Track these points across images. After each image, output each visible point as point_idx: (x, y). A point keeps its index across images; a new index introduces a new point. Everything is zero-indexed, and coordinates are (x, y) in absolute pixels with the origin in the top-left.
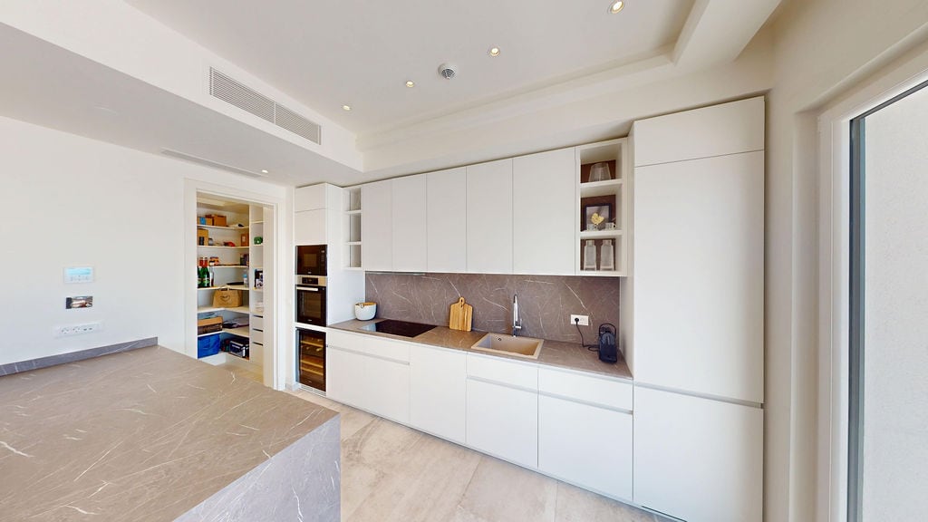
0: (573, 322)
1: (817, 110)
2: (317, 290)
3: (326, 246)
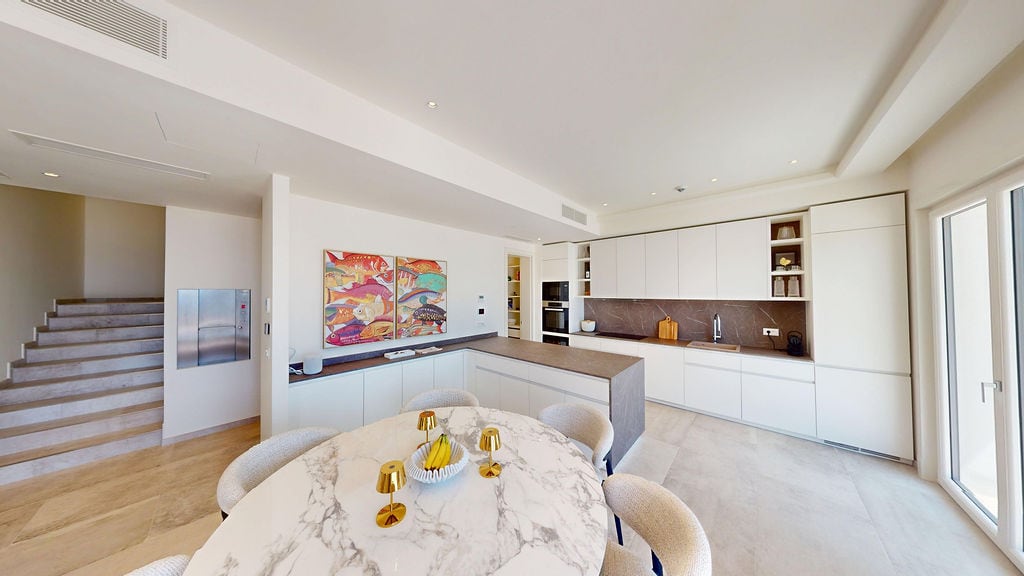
0: (765, 333)
1: (930, 208)
2: (563, 310)
3: (568, 282)
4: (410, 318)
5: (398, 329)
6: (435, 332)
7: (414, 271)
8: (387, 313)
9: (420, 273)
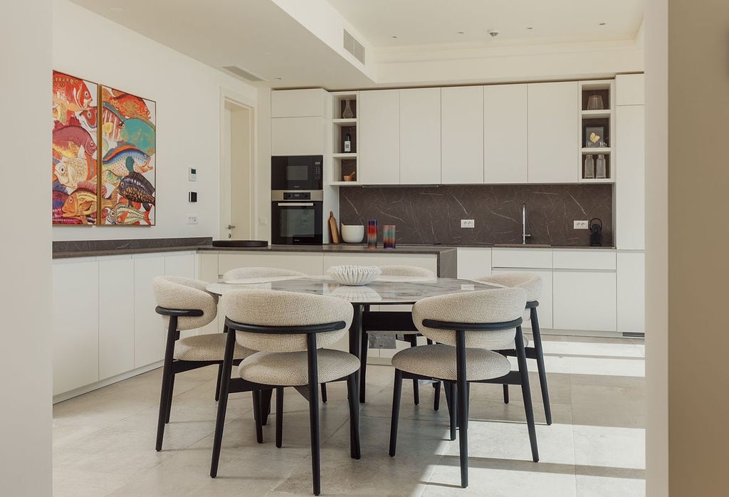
0: (575, 226)
2: (312, 204)
3: (322, 156)
4: (115, 192)
5: (102, 208)
6: (143, 222)
7: (119, 112)
8: (90, 179)
9: (127, 117)
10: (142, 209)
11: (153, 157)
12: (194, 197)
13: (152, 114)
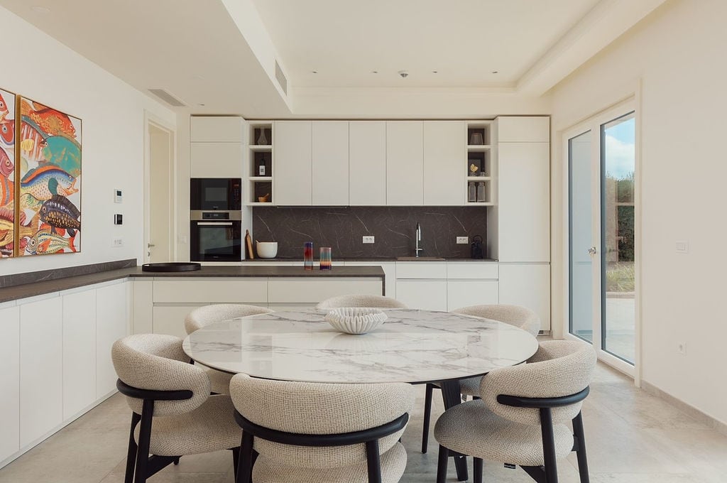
2: (231, 224)
3: (240, 179)
4: (36, 218)
5: (20, 237)
6: (67, 249)
7: (41, 128)
8: (5, 204)
9: (50, 135)
10: (67, 236)
11: (78, 179)
12: (119, 220)
13: (77, 133)
